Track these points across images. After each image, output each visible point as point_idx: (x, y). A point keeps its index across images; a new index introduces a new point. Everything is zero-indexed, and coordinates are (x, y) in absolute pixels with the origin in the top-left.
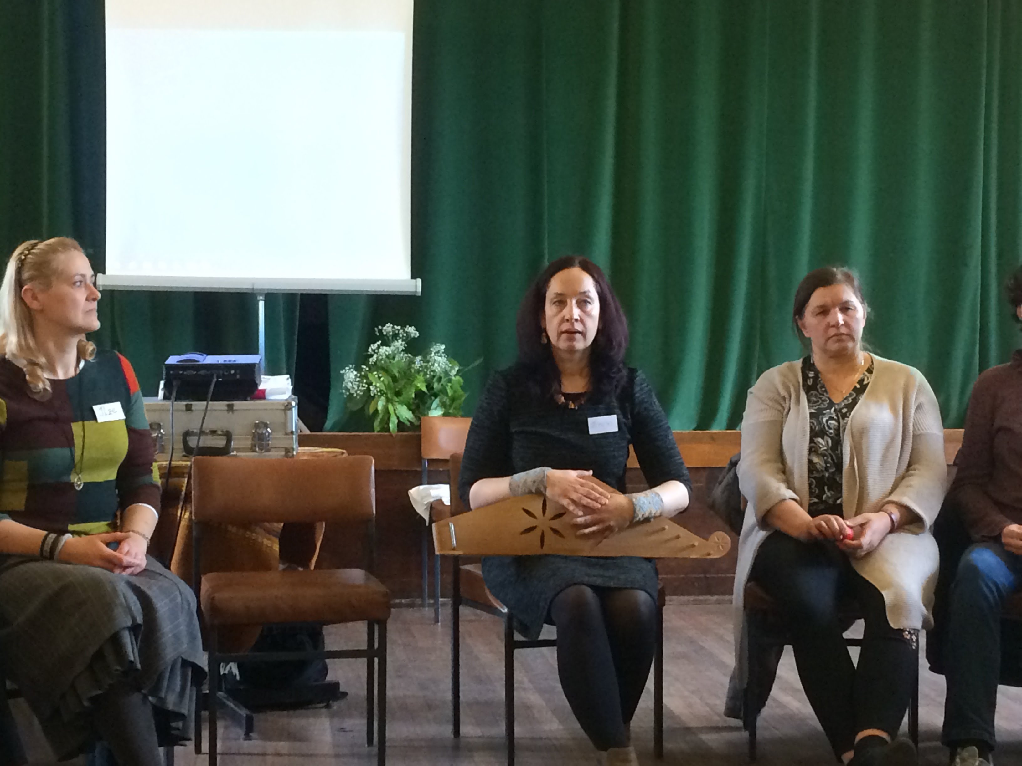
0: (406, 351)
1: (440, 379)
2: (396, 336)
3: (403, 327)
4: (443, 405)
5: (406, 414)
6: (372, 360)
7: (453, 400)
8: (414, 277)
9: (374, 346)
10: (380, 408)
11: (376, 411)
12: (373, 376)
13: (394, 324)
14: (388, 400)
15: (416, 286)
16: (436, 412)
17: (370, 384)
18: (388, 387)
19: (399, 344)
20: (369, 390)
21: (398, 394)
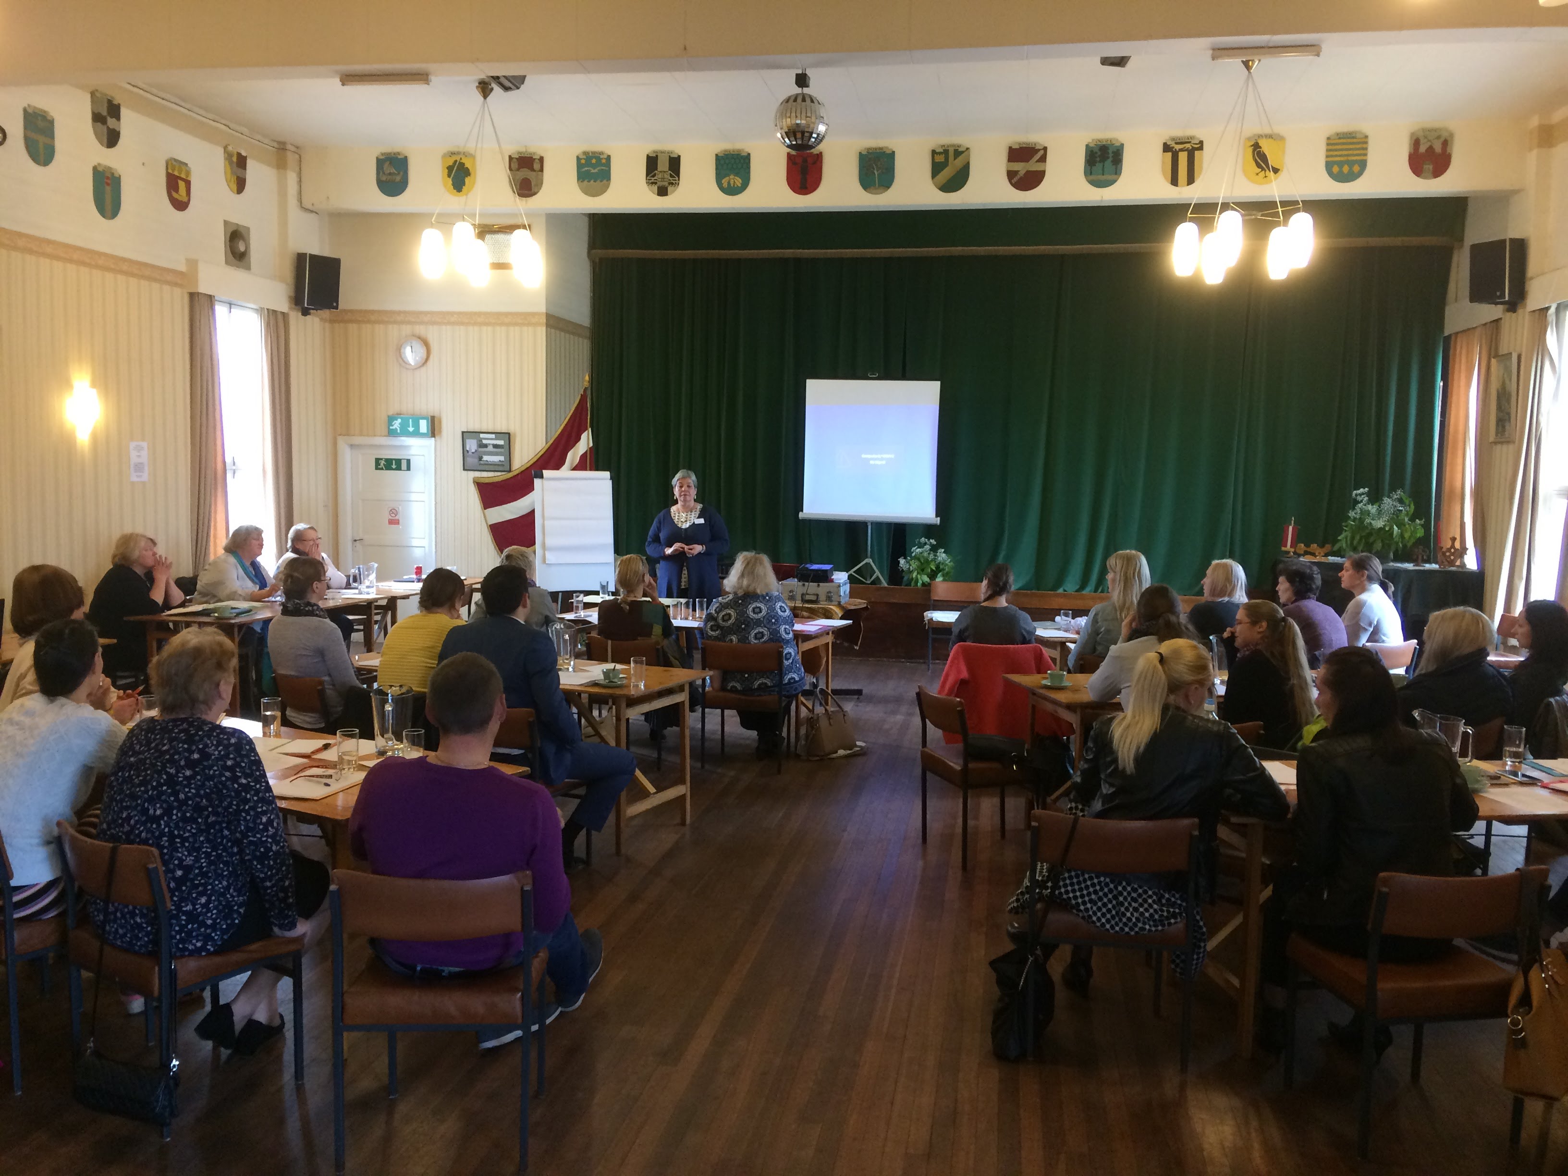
0: (930, 550)
1: (943, 564)
2: (925, 544)
3: (929, 540)
4: (943, 575)
5: (926, 579)
6: (913, 554)
7: (947, 573)
8: (937, 516)
9: (914, 549)
10: (914, 576)
11: (912, 579)
12: (912, 562)
13: (925, 538)
14: (918, 573)
15: (938, 521)
16: (939, 579)
17: (910, 565)
18: (918, 567)
19: (928, 547)
20: (909, 568)
21: (923, 570)
